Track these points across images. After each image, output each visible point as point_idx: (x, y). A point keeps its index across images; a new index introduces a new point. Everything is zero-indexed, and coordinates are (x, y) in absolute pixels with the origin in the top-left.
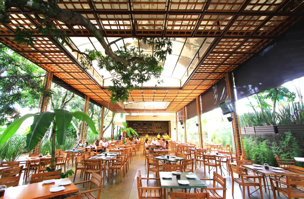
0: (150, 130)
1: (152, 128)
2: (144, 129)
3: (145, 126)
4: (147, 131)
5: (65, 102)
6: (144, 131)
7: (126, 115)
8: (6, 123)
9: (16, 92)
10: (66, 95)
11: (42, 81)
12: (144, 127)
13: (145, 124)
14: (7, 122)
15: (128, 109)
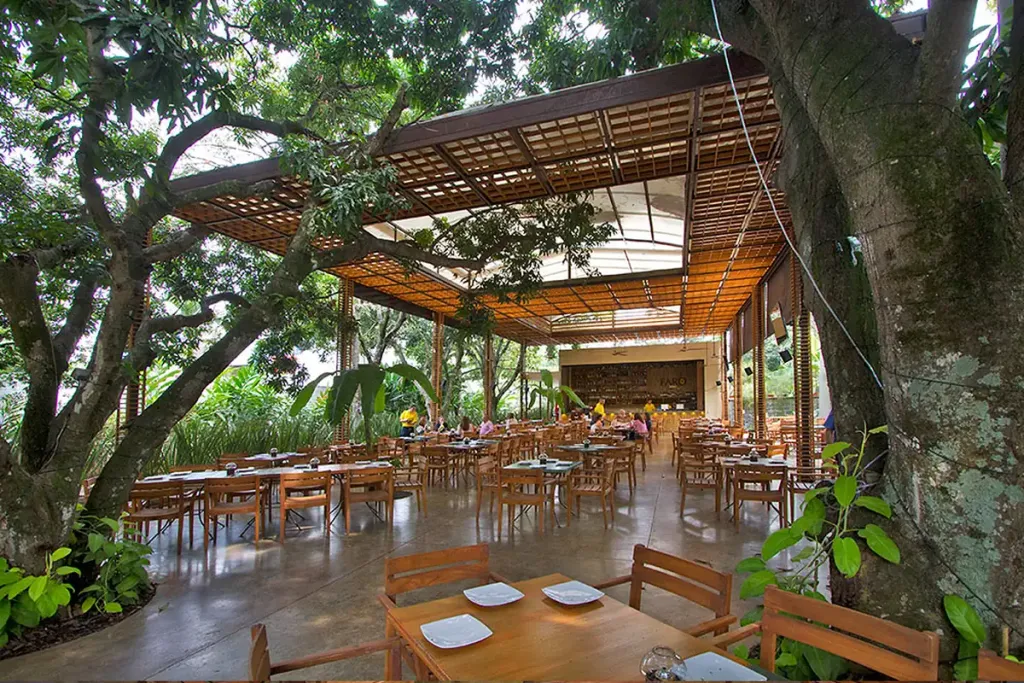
0: (641, 389)
1: (646, 385)
2: (620, 386)
3: (624, 378)
4: (629, 393)
5: (387, 334)
6: (619, 394)
7: (560, 350)
8: (285, 388)
9: (291, 328)
10: (388, 318)
11: (334, 301)
12: (620, 381)
13: (623, 373)
14: (288, 387)
15: (563, 332)
